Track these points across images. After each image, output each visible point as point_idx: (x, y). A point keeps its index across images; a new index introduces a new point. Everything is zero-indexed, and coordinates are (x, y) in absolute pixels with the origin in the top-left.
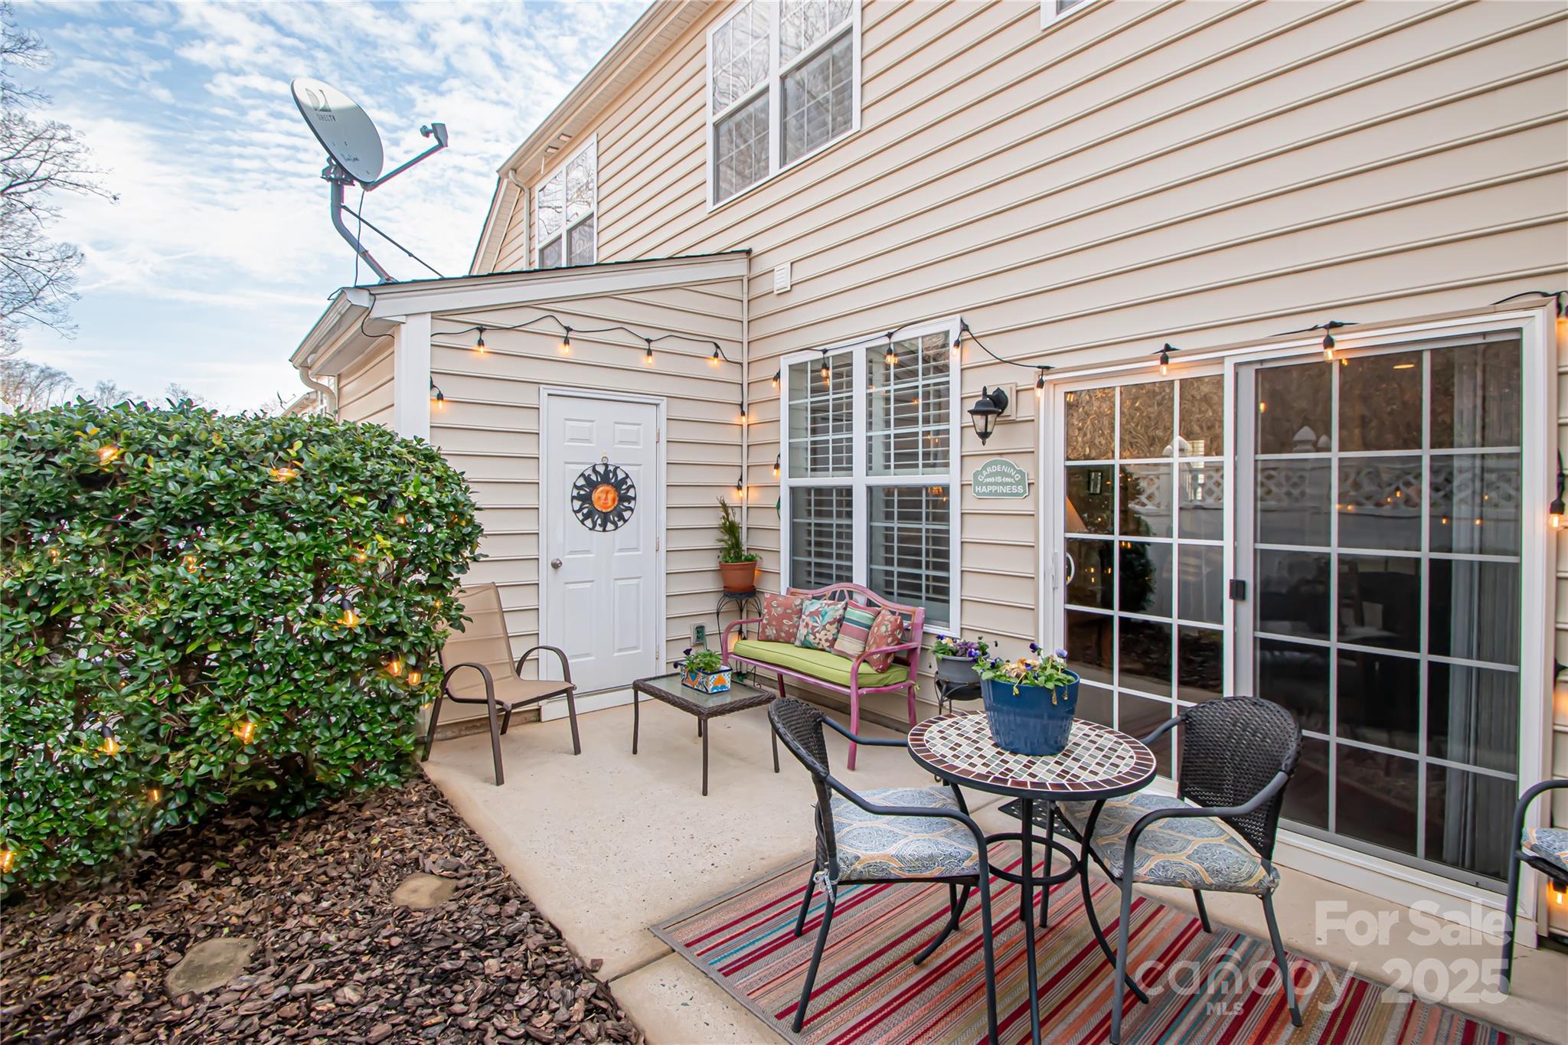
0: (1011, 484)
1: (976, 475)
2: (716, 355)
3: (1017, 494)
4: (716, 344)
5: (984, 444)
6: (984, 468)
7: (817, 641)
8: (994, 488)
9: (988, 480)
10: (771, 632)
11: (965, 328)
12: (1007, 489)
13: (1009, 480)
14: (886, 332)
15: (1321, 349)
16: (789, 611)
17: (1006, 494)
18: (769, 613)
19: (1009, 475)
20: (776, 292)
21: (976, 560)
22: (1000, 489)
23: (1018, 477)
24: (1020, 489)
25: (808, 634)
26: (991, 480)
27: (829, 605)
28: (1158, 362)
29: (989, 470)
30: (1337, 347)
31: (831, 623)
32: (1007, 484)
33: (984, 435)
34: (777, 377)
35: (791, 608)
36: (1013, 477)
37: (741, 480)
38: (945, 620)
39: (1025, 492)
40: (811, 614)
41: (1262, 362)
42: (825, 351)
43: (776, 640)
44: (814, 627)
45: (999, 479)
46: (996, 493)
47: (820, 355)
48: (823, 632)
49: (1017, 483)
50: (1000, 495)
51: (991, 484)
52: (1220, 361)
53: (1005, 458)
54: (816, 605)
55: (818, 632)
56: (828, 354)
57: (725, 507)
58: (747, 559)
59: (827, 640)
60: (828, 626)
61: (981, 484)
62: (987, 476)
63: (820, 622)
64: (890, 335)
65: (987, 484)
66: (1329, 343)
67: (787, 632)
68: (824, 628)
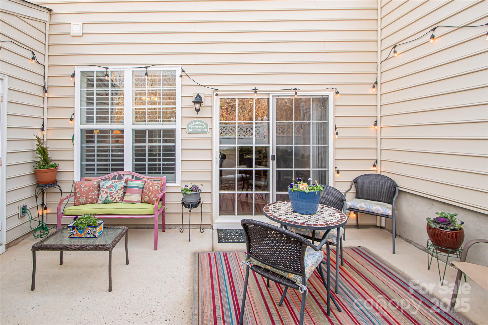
0: (202, 128)
1: (188, 125)
2: (33, 58)
3: (205, 132)
4: (33, 52)
5: (198, 114)
6: (192, 122)
7: (113, 199)
8: (195, 130)
9: (193, 127)
10: (82, 200)
11: (183, 71)
12: (200, 130)
13: (202, 127)
14: (145, 66)
15: (294, 95)
16: (91, 188)
17: (200, 132)
18: (80, 191)
19: (202, 125)
20: (71, 35)
21: (188, 156)
22: (198, 130)
23: (205, 126)
24: (206, 130)
25: (107, 197)
26: (195, 127)
27: (117, 182)
28: (254, 93)
29: (193, 123)
30: (298, 94)
31: (120, 190)
32: (201, 128)
33: (198, 111)
34: (73, 76)
35: (92, 187)
36: (203, 126)
37: (43, 125)
38: (174, 180)
39: (208, 131)
40: (107, 188)
41: (278, 96)
42: (107, 68)
43: (86, 203)
44: (110, 193)
45: (197, 127)
46: (196, 131)
47: (105, 70)
48: (117, 194)
49: (205, 128)
50: (198, 132)
51: (194, 128)
52: (269, 94)
53: (199, 119)
54: (109, 183)
55: (114, 195)
56: (108, 70)
57: (39, 140)
58: (52, 166)
59: (119, 198)
60: (119, 191)
61: (190, 128)
62: (193, 126)
63: (114, 190)
64: (146, 68)
65: (192, 128)
66: (296, 93)
67: (91, 199)
68: (117, 192)
